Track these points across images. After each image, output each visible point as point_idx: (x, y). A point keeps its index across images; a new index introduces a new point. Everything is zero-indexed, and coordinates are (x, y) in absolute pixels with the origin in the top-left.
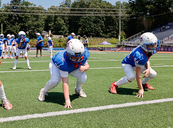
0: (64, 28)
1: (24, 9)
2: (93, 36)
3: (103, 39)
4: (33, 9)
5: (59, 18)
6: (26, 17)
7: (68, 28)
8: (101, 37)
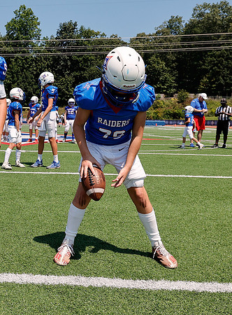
0: (166, 78)
1: (82, 43)
4: (101, 42)
5: (153, 58)
6: (86, 60)
7: (174, 78)
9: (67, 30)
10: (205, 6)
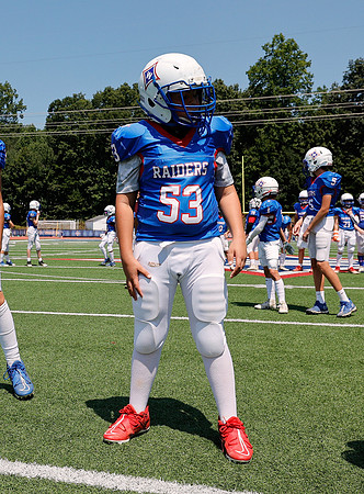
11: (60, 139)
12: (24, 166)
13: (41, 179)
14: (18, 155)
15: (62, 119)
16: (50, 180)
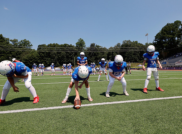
1: (97, 49)
2: (133, 62)
3: (139, 63)
4: (101, 49)
5: (114, 53)
6: (98, 53)
8: (138, 62)
9: (92, 45)
10: (125, 41)
11: (40, 52)
12: (32, 57)
13: (36, 60)
14: (31, 55)
15: (41, 48)
16: (38, 60)
